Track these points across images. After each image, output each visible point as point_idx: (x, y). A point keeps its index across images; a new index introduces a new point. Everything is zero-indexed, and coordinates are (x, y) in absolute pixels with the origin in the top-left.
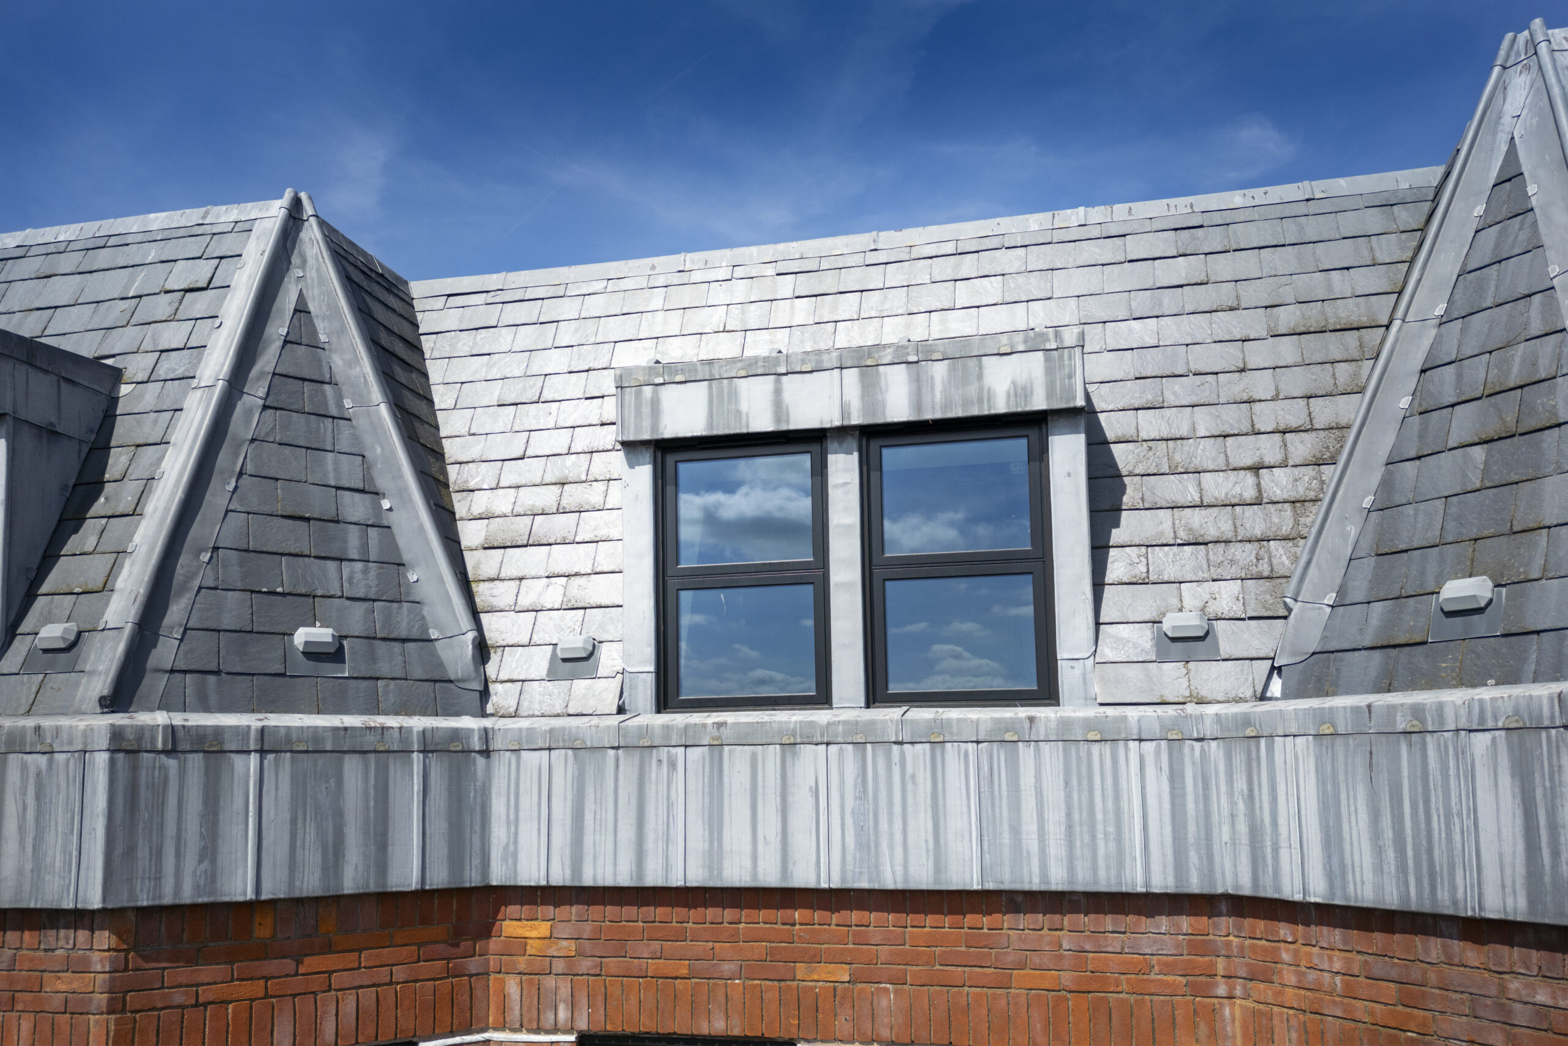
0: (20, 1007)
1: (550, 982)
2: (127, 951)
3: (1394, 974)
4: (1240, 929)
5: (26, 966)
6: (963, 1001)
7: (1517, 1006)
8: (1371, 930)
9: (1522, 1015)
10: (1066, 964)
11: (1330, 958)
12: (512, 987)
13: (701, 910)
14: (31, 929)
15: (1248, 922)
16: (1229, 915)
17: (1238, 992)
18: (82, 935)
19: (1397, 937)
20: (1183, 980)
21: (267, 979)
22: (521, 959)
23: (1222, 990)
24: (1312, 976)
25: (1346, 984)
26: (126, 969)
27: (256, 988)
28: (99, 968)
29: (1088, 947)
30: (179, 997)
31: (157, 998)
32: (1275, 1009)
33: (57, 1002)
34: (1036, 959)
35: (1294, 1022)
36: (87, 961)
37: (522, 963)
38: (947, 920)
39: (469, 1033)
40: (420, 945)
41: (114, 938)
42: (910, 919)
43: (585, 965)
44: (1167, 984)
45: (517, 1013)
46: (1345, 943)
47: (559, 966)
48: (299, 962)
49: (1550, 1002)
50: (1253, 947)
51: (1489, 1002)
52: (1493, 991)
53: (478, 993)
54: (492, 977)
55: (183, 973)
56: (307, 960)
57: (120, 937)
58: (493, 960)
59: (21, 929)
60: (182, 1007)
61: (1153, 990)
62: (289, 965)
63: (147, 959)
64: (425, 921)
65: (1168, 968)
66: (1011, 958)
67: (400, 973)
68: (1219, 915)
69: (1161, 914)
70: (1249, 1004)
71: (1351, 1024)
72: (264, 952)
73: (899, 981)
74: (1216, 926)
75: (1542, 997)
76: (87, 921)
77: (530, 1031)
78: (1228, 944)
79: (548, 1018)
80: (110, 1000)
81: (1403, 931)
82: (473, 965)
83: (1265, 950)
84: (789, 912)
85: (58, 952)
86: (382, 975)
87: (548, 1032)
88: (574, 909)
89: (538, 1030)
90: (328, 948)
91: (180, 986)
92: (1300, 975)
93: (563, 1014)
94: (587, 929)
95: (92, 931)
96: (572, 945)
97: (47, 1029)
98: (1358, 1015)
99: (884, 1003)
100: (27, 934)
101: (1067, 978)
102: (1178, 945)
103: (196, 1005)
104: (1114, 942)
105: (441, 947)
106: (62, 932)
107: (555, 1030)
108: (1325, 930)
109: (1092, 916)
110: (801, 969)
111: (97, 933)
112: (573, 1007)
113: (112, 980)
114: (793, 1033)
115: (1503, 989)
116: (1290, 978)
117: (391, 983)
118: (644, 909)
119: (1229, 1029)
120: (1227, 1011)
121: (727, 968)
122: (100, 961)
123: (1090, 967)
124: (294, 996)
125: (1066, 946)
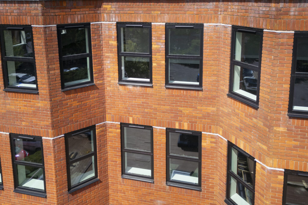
0: (28, 15)
1: (111, 14)
2: (44, 7)
3: (244, 8)
4: (223, 4)
5: (28, 9)
6: (178, 16)
7: (261, 11)
8: (242, 2)
9: (261, 12)
10: (195, 10)
11: (236, 7)
12: (105, 15)
13: (136, 3)
14: (28, 4)
15: (224, 3)
16: (222, 2)
17: (222, 13)
18: (36, 5)
19: (246, 3)
20: (213, 12)
21: (66, 12)
22: (106, 11)
23: (219, 13)
24: (233, 10)
25: (238, 11)
26: (44, 10)
27: (64, 13)
28: (40, 9)
29: (199, 8)
30: (52, 14)
31: (49, 14)
32: (227, 15)
33: (33, 14)
34: (190, 9)
35: (230, 17)
36: (37, 8)
37: (107, 12)
38: (176, 4)
39: (99, 22)
40: (90, 8)
41: (41, 5)
42: (170, 4)
43: (117, 12)
44: (211, 13)
45: (106, 19)
46: (238, 4)
47: (113, 12)
48: (71, 10)
49: (265, 10)
50: (225, 7)
51: (257, 11)
52: (258, 9)
53: (100, 16)
54: (102, 14)
55: (53, 11)
56: (72, 10)
57: (42, 5)
58: (102, 11)
59: (26, 4)
60: (53, 16)
61: (209, 13)
62: (69, 10)
63: (47, 8)
64: (90, 5)
65: (211, 10)
66: (186, 10)
67: (87, 12)
68: (220, 2)
69: (211, 2)
70: (223, 15)
71: (238, 16)
72: (65, 8)
73: (168, 14)
74: (219, 4)
75: (264, 9)
76: (37, 2)
77: (108, 22)
78: (221, 6)
79: (111, 20)
80: (42, 14)
81: (246, 2)
82: (99, 12)
83: (226, 6)
84: (150, 3)
85: (33, 7)
86: (84, 12)
87: (111, 22)
88: (115, 3)
89: (110, 22)
90: (75, 8)
91: (52, 13)
92: (231, 10)
93: (114, 19)
94: (117, 6)
95: (38, 4)
96: (115, 9)
97: (32, 18)
98: (239, 15)
99: (166, 17)
100: (27, 5)
101: (195, 12)
102: (213, 7)
103: (55, 15)
104: (203, 7)
105: (93, 9)
106: (33, 4)
107: (113, 21)
108: (235, 3)
109: (200, 3)
110: (152, 12)
111: (39, 4)
112: (115, 18)
113: (42, 11)
114: (151, 21)
115: (259, 9)
116: (230, 10)
117: (85, 14)
118: (127, 3)
119: (220, 19)
120: (220, 16)
121: (140, 12)
122: (39, 9)
123: (199, 10)
124: (70, 15)
125: (195, 7)
